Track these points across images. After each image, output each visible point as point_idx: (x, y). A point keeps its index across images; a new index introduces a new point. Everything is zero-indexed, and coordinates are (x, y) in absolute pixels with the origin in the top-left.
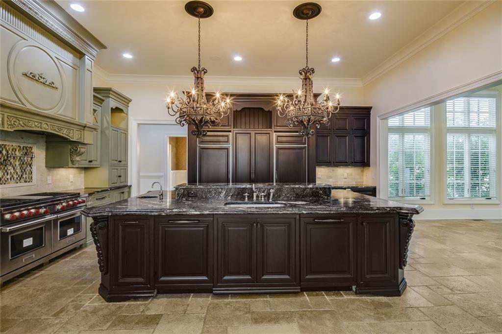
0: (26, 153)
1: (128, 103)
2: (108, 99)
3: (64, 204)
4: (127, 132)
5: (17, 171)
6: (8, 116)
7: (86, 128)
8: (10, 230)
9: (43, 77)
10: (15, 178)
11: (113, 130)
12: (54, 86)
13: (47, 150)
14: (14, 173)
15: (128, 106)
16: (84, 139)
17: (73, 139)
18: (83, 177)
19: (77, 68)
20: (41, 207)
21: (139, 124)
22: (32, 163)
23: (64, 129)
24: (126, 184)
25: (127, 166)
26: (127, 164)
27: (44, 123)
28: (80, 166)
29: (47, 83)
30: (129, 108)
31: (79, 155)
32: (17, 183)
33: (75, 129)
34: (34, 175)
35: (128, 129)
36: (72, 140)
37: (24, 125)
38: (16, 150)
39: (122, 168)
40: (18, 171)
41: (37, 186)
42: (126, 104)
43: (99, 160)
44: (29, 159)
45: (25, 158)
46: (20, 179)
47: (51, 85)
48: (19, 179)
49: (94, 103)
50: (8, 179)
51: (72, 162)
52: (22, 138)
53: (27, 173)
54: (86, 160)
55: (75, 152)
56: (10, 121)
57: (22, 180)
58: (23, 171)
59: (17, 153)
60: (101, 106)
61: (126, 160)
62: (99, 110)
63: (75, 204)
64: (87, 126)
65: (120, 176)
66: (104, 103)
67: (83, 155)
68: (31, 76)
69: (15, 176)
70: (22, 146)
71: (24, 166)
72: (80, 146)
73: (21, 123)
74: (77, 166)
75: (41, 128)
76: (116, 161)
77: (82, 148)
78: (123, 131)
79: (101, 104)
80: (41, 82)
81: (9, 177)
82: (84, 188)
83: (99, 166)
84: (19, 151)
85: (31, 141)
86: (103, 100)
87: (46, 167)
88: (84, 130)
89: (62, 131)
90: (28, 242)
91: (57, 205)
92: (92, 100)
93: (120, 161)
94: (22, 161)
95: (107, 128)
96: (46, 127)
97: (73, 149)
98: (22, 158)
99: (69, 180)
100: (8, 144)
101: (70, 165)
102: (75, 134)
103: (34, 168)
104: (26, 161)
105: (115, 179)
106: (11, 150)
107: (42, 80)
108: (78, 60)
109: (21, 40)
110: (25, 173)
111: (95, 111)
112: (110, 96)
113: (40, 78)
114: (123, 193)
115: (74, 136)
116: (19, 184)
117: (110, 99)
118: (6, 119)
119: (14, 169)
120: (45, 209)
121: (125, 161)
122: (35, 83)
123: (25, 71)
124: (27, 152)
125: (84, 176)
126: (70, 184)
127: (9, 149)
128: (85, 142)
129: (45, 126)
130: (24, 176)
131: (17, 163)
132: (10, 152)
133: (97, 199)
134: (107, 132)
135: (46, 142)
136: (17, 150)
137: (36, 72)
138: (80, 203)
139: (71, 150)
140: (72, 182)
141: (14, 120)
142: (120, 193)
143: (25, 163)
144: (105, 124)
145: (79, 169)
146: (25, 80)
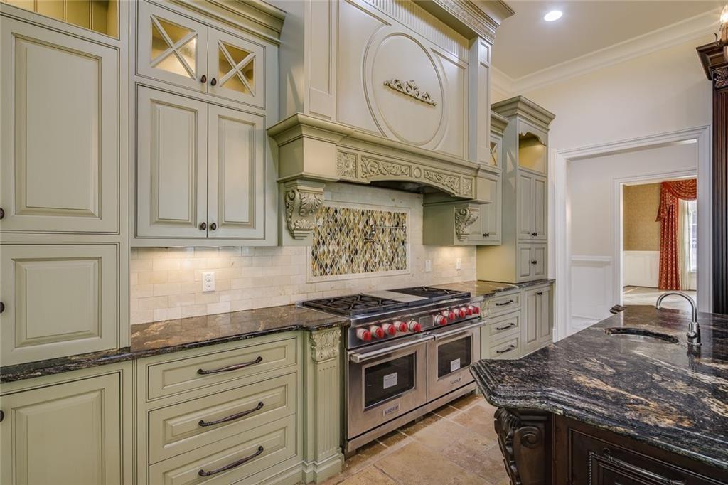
0: (398, 224)
1: (548, 124)
2: (514, 120)
3: (446, 314)
4: (547, 177)
5: (387, 251)
6: (362, 156)
7: (480, 173)
8: (361, 359)
9: (413, 86)
10: (385, 263)
11: (522, 176)
12: (430, 101)
13: (425, 217)
14: (383, 254)
15: (548, 130)
16: (476, 195)
17: (460, 193)
18: (475, 261)
19: (466, 66)
20: (410, 318)
21: (570, 161)
22: (405, 239)
23: (444, 176)
24: (545, 277)
25: (547, 243)
26: (547, 240)
27: (414, 166)
28: (470, 243)
29: (420, 97)
30: (549, 133)
31: (469, 224)
32: (387, 270)
33: (462, 176)
34: (409, 258)
35: (547, 174)
36: (457, 195)
37: (385, 172)
38: (385, 219)
39: (539, 246)
40: (389, 251)
41: (413, 275)
42: (544, 125)
43: (499, 232)
44: (402, 233)
45: (397, 232)
46: (391, 263)
47: (426, 100)
48: (389, 263)
49: (492, 131)
50: (375, 263)
51: (459, 235)
52: (393, 200)
53: (400, 255)
54: (480, 233)
55: (461, 218)
56: (367, 166)
57: (393, 266)
58: (394, 251)
59: (387, 224)
60: (502, 136)
61: (545, 232)
62: (499, 142)
63: (461, 315)
64: (482, 167)
65: (534, 263)
66: (507, 129)
67: (474, 223)
68: (396, 87)
69: (384, 259)
70: (393, 213)
71: (396, 244)
72: (469, 208)
73: (381, 167)
74: (465, 243)
75: (411, 176)
76: (529, 233)
77: (473, 210)
78: (539, 178)
79: (503, 130)
80: (411, 96)
81: (377, 260)
82: (476, 280)
83: (500, 243)
84: (389, 220)
85: (404, 204)
86: (506, 124)
87: (424, 244)
88: (475, 177)
89: (442, 181)
90: (390, 380)
91: (435, 315)
92: (489, 125)
93: (535, 234)
94: (392, 235)
95: (513, 174)
96: (418, 174)
97: (460, 213)
98: (393, 232)
99: (455, 266)
100: (375, 210)
101: (456, 241)
102: (462, 185)
103: (408, 246)
104: (398, 236)
105: (526, 268)
106: (379, 219)
107: (412, 92)
108: (466, 51)
109: (382, 25)
110: (396, 255)
111: (493, 145)
112: (518, 112)
113: (409, 89)
114: (540, 294)
115: (460, 188)
116: (390, 272)
117: (518, 118)
118: (359, 162)
119: (383, 248)
120: (415, 323)
121: (544, 234)
122: (403, 98)
123: (387, 79)
124: (399, 222)
125: (477, 259)
126: (456, 272)
127: (377, 217)
128: (479, 199)
129: (416, 173)
130: (396, 259)
131: (387, 239)
132: (378, 223)
133: (497, 304)
134: (512, 180)
135: (423, 205)
136: (387, 219)
137: (402, 79)
138: (469, 313)
139: (456, 215)
140: (459, 270)
141: (371, 163)
142: (535, 295)
143: (396, 239)
144: (510, 167)
145: (468, 249)
146: (389, 94)
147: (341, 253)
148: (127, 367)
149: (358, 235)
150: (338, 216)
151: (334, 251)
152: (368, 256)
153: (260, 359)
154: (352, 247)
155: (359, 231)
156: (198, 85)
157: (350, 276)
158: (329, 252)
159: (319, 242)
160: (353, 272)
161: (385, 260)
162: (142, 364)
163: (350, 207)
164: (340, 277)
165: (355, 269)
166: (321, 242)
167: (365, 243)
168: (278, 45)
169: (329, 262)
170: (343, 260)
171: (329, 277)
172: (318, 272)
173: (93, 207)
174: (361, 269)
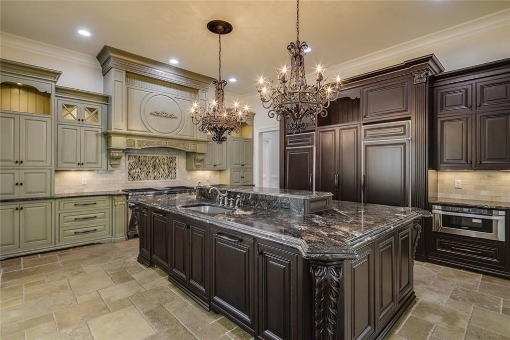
4: (253, 140)
6: (138, 140)
10: (164, 177)
13: (187, 158)
14: (163, 173)
15: (253, 119)
18: (218, 176)
21: (261, 133)
22: (176, 167)
25: (253, 169)
26: (252, 167)
27: (163, 141)
30: (254, 121)
33: (190, 143)
34: (178, 175)
37: (149, 145)
40: (167, 172)
41: (180, 182)
43: (224, 164)
44: (174, 165)
45: (171, 164)
48: (167, 177)
51: (195, 166)
52: (169, 152)
53: (173, 173)
54: (211, 165)
56: (140, 143)
57: (169, 178)
58: (170, 172)
59: (166, 161)
65: (242, 177)
70: (169, 157)
71: (171, 169)
73: (147, 143)
74: (202, 169)
75: (162, 145)
77: (200, 156)
81: (160, 175)
83: (225, 169)
85: (175, 153)
87: (186, 169)
88: (198, 143)
93: (243, 165)
94: (169, 166)
97: (195, 157)
98: (169, 164)
99: (205, 178)
100: (159, 156)
101: (194, 168)
103: (177, 170)
104: (172, 166)
106: (162, 159)
109: (149, 94)
115: (189, 148)
116: (167, 180)
118: (136, 142)
119: (164, 171)
122: (159, 118)
124: (172, 160)
126: (206, 181)
127: (160, 159)
128: (199, 152)
130: (171, 175)
131: (166, 167)
132: (161, 161)
134: (229, 142)
135: (185, 153)
136: (166, 159)
137: (159, 111)
140: (208, 180)
141: (142, 142)
145: (215, 171)
146: (152, 117)
147: (142, 173)
148: (53, 201)
149: (151, 166)
150: (141, 159)
151: (138, 172)
152: (155, 174)
153: (95, 203)
154: (148, 170)
155: (151, 164)
156: (78, 122)
157: (146, 181)
158: (136, 172)
159: (131, 169)
160: (148, 179)
161: (165, 175)
162: (57, 201)
163: (146, 155)
164: (141, 181)
165: (149, 179)
166: (132, 169)
167: (154, 169)
168: (107, 105)
169: (136, 176)
170: (143, 175)
171: (136, 181)
172: (131, 179)
173: (44, 160)
174: (152, 178)
